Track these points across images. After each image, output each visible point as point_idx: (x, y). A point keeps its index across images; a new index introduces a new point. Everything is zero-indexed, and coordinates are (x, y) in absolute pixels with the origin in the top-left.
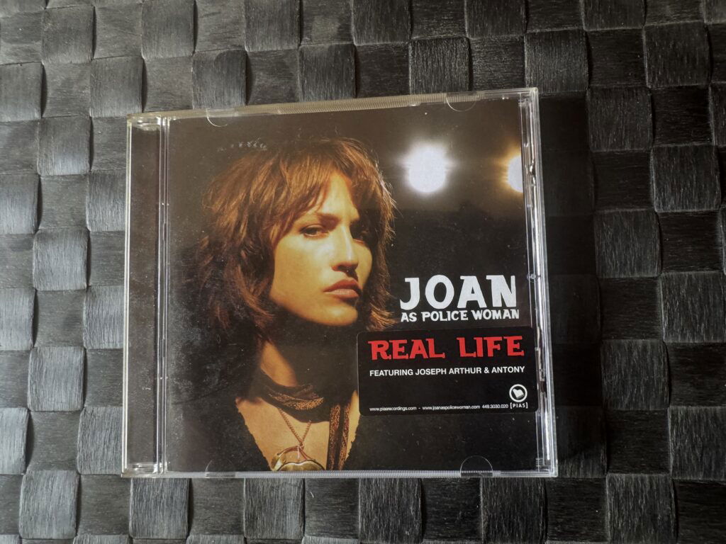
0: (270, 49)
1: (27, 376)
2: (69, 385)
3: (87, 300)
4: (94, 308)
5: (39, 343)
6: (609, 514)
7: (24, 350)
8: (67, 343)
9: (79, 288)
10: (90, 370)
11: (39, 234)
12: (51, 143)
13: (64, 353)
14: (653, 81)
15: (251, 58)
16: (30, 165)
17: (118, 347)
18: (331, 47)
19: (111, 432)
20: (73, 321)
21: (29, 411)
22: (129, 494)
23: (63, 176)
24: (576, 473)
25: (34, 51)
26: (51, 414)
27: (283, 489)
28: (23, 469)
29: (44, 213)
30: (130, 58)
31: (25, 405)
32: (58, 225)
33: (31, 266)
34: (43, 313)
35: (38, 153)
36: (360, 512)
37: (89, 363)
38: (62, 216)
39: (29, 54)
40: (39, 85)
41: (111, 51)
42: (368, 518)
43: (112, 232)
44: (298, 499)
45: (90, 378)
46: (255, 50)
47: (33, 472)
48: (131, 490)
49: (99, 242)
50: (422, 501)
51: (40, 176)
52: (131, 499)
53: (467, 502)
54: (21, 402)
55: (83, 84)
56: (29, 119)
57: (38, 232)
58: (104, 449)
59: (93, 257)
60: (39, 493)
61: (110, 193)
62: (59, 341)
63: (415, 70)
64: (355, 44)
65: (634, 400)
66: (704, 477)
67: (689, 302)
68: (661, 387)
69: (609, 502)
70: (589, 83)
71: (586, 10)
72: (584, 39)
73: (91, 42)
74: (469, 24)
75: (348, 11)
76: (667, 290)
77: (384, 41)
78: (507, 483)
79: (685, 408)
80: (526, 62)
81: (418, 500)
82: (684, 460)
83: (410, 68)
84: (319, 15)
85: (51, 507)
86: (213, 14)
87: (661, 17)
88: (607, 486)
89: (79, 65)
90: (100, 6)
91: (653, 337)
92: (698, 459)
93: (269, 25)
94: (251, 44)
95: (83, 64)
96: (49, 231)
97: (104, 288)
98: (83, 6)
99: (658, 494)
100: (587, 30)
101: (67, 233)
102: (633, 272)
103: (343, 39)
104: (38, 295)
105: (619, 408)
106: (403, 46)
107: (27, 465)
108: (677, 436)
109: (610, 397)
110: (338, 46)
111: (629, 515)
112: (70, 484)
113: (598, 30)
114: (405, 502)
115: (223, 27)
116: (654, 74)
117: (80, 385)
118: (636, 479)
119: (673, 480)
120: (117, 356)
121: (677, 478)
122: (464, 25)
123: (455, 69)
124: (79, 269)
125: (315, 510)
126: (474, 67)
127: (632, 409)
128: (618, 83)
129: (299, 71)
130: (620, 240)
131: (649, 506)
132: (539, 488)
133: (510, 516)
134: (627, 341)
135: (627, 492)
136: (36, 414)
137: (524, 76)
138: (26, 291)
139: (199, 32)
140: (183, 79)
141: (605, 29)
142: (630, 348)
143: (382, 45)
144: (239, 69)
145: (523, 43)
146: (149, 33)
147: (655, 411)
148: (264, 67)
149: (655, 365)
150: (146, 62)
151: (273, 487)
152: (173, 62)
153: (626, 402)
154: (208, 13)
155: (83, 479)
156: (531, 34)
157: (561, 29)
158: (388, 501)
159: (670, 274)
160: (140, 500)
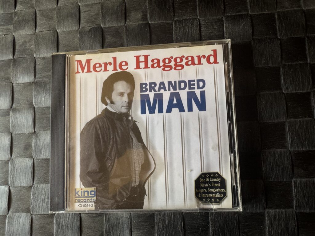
0: (112, 26)
1: (8, 171)
2: (27, 175)
3: (34, 137)
4: (37, 141)
5: (13, 157)
6: (267, 228)
7: (7, 160)
8: (25, 157)
9: (30, 132)
10: (36, 168)
11: (12, 109)
12: (17, 69)
13: (24, 161)
14: (281, 35)
15: (104, 30)
16: (8, 79)
17: (48, 158)
18: (139, 24)
19: (45, 195)
20: (28, 147)
21: (9, 187)
22: (54, 223)
23: (23, 83)
24: (252, 210)
25: (10, 29)
26: (19, 188)
27: (122, 219)
28: (7, 213)
29: (15, 99)
30: (51, 31)
31: (7, 184)
32: (21, 104)
33: (10, 123)
34: (15, 144)
35: (12, 74)
36: (156, 229)
37: (36, 165)
38: (23, 101)
39: (8, 31)
40: (12, 44)
41: (43, 29)
42: (160, 231)
43: (45, 107)
44: (128, 224)
45: (36, 171)
46: (106, 26)
47: (12, 214)
48: (55, 221)
49: (39, 112)
50: (183, 223)
51: (13, 84)
52: (55, 225)
53: (204, 224)
54: (6, 183)
55: (31, 43)
56: (8, 59)
57: (13, 108)
58: (42, 203)
59: (37, 118)
60: (14, 223)
61: (44, 90)
62: (22, 156)
63: (176, 33)
64: (150, 22)
65: (277, 176)
66: (309, 210)
67: (300, 133)
68: (289, 171)
69: (267, 222)
70: (253, 37)
71: (250, 5)
72: (250, 18)
73: (34, 25)
74: (199, 12)
75: (146, 8)
76: (290, 127)
77: (162, 21)
78: (221, 214)
79: (300, 179)
80: (224, 28)
81: (182, 223)
82: (300, 203)
83: (174, 33)
84: (133, 10)
85: (19, 230)
86: (87, 11)
87: (283, 7)
88: (266, 215)
89: (30, 35)
90: (38, 9)
91: (284, 148)
92: (306, 202)
93: (112, 15)
94: (104, 23)
95: (31, 34)
96: (17, 107)
97: (42, 132)
98: (31, 10)
99: (289, 218)
100: (251, 14)
101: (25, 108)
102: (275, 119)
103: (144, 21)
104: (13, 135)
105: (270, 180)
106: (170, 23)
107: (9, 211)
108: (297, 192)
109: (266, 175)
110: (142, 23)
111: (277, 228)
112: (28, 219)
113: (256, 13)
114: (176, 224)
115: (92, 17)
116: (281, 32)
117: (31, 175)
118: (279, 212)
119: (295, 212)
120: (48, 162)
121: (297, 211)
122: (197, 13)
123: (194, 32)
124: (30, 124)
125: (136, 228)
126: (202, 31)
127: (276, 180)
128: (266, 36)
129: (125, 35)
130: (268, 105)
131: (285, 224)
132: (236, 217)
133: (223, 230)
134: (273, 150)
135: (275, 218)
136: (13, 188)
137: (224, 35)
138: (7, 134)
139: (81, 19)
140: (75, 40)
141: (259, 13)
142: (274, 153)
143: (161, 23)
144: (99, 35)
145: (223, 20)
146: (60, 20)
147: (286, 181)
148: (110, 34)
149: (286, 161)
150: (59, 33)
151: (117, 219)
152: (70, 32)
153: (273, 177)
154: (85, 11)
155: (33, 216)
156: (226, 16)
157: (240, 13)
158: (168, 224)
159: (291, 120)
160: (59, 225)
